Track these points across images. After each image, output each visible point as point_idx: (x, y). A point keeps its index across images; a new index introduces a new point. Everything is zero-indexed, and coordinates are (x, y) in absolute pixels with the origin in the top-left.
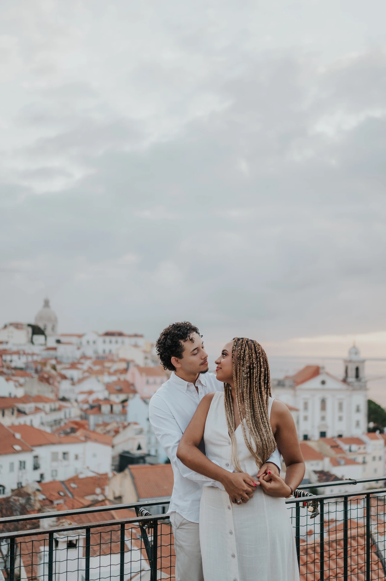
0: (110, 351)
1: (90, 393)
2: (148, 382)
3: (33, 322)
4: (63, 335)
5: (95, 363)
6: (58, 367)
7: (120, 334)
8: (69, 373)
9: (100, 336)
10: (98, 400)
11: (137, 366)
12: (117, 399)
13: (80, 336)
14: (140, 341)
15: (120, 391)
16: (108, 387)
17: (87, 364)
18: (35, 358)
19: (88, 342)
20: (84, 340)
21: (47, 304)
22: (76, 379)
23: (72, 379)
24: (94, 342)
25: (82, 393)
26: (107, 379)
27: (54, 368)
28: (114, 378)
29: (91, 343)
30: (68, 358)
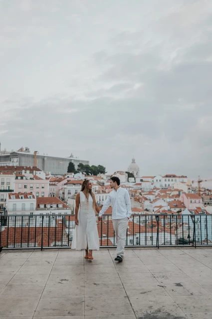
0: (169, 185)
1: (161, 207)
2: (191, 202)
3: (127, 171)
4: (143, 177)
5: (161, 192)
6: (142, 194)
7: (174, 176)
8: (148, 197)
9: (163, 177)
10: (164, 211)
11: (185, 193)
12: (175, 210)
13: (153, 177)
14: (185, 180)
15: (176, 206)
16: (169, 204)
17: (157, 192)
18: (131, 189)
19: (157, 180)
20: (155, 179)
21: (133, 161)
22: (152, 200)
23: (150, 200)
25: (156, 207)
26: (168, 200)
27: (140, 194)
28: (173, 200)
29: (159, 181)
30: (147, 189)
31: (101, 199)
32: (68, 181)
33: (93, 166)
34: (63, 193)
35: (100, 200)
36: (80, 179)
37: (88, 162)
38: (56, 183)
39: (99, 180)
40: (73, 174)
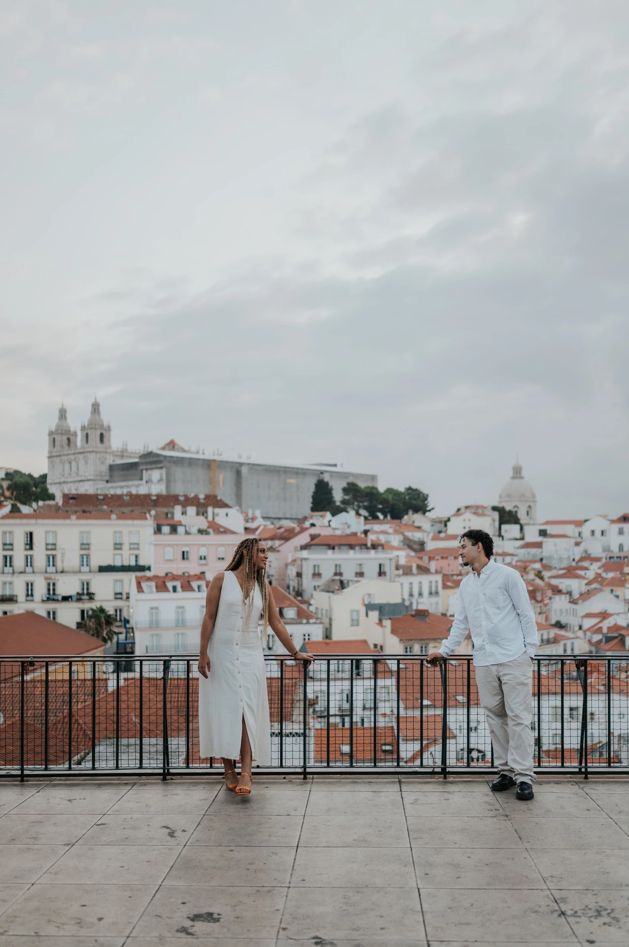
1: (604, 615)
3: (497, 504)
4: (547, 523)
5: (606, 568)
6: (546, 574)
8: (564, 584)
9: (613, 522)
10: (616, 627)
13: (579, 523)
18: (508, 560)
19: (593, 532)
20: (586, 529)
21: (517, 473)
22: (576, 595)
23: (570, 593)
24: (603, 533)
25: (589, 615)
27: (539, 575)
29: (598, 533)
30: (561, 559)
31: (416, 592)
32: (313, 537)
33: (389, 491)
34: (299, 575)
35: (411, 595)
36: (348, 532)
37: (373, 478)
38: (277, 543)
39: (409, 534)
40: (328, 515)
